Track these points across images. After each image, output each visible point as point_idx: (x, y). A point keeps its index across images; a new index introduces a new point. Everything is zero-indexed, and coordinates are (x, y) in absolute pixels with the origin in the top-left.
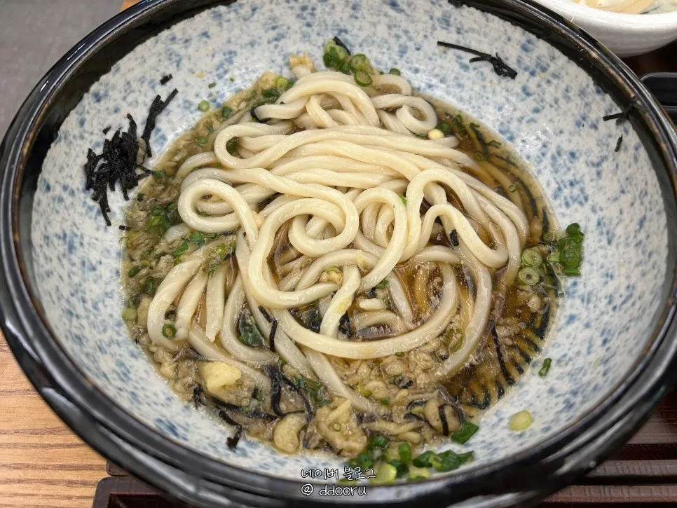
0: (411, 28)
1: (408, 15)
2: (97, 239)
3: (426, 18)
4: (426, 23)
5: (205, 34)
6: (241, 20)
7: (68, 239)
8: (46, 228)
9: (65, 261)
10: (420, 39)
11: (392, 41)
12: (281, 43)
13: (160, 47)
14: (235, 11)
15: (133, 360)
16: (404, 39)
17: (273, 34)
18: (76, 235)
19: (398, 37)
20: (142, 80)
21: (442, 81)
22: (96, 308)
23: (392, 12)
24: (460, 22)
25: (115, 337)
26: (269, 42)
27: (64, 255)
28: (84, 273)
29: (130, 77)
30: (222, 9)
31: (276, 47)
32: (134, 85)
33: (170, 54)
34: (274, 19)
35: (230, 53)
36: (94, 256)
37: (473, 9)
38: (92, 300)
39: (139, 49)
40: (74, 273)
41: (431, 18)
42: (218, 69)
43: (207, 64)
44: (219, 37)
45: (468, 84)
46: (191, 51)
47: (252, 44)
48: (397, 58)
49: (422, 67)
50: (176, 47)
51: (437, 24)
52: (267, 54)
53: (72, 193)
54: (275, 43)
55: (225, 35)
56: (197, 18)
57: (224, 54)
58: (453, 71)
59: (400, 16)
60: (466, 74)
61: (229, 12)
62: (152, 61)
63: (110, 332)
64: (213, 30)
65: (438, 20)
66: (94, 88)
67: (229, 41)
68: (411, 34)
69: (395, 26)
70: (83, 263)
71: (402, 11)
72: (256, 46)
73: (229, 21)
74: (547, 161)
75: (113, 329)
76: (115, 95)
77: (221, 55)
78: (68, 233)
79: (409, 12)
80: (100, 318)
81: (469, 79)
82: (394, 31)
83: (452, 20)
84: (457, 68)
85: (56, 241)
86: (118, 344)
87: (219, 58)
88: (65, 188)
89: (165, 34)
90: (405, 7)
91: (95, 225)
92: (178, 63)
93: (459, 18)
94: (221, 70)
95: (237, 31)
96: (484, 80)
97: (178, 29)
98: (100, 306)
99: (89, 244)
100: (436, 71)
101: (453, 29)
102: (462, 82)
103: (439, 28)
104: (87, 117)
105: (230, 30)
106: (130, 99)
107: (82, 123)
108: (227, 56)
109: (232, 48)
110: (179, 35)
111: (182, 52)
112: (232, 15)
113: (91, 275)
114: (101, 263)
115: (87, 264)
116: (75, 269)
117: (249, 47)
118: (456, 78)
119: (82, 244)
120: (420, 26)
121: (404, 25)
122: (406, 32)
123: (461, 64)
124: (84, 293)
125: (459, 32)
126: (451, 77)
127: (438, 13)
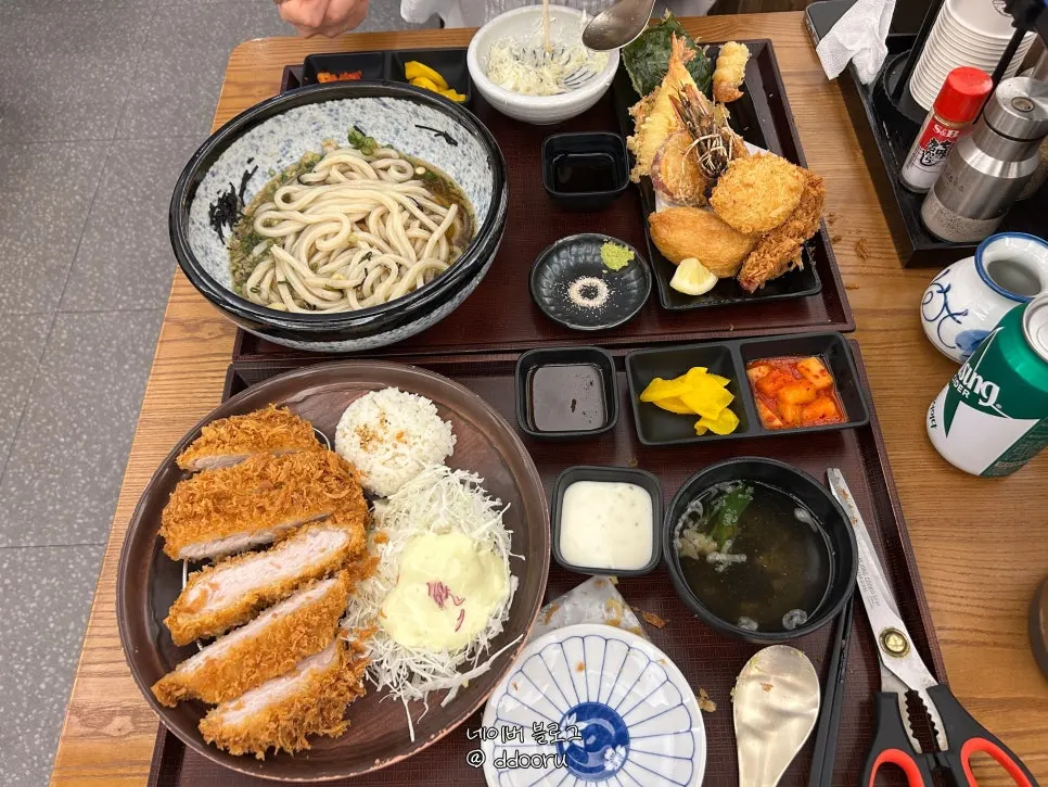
0: (399, 118)
1: (394, 110)
2: (218, 251)
3: (405, 111)
4: (406, 114)
5: (272, 132)
6: (293, 121)
7: (204, 249)
9: (204, 259)
10: (405, 124)
11: (390, 126)
12: (321, 132)
13: (246, 143)
14: (288, 117)
16: (396, 124)
17: (314, 127)
19: (392, 123)
20: (236, 163)
21: (423, 148)
23: (385, 109)
24: (423, 114)
26: (313, 132)
27: (203, 256)
28: (213, 266)
29: (229, 162)
30: (280, 116)
31: (318, 134)
32: (233, 166)
33: (252, 145)
34: (313, 118)
35: (289, 141)
36: (218, 259)
39: (234, 145)
40: (209, 265)
41: (408, 111)
42: (282, 151)
43: (275, 149)
44: (281, 133)
45: (436, 150)
46: (264, 142)
47: (302, 134)
49: (410, 141)
50: (254, 141)
51: (411, 114)
52: (312, 139)
53: (204, 227)
54: (317, 132)
55: (284, 131)
56: (265, 123)
57: (285, 142)
58: (427, 142)
59: (390, 111)
60: (434, 144)
61: (285, 118)
62: (242, 151)
64: (276, 128)
65: (412, 112)
66: (211, 169)
67: (287, 134)
68: (399, 121)
69: (389, 117)
70: (213, 262)
71: (390, 108)
72: (305, 135)
73: (285, 122)
74: (476, 194)
76: (222, 172)
77: (283, 142)
78: (205, 246)
79: (394, 108)
81: (436, 147)
82: (389, 119)
83: (418, 111)
84: (429, 140)
85: (199, 249)
87: (282, 144)
88: (201, 223)
89: (248, 135)
90: (391, 106)
91: (217, 244)
92: (257, 150)
93: (422, 112)
94: (284, 152)
95: (291, 128)
96: (443, 147)
97: (255, 131)
99: (215, 253)
100: (419, 143)
101: (421, 118)
102: (433, 149)
103: (413, 117)
104: (209, 185)
105: (287, 128)
106: (230, 174)
107: (206, 189)
108: (287, 143)
109: (290, 138)
110: (256, 135)
111: (259, 144)
112: (287, 120)
113: (217, 268)
114: (221, 263)
115: (215, 262)
116: (209, 263)
117: (300, 136)
118: (430, 147)
119: (211, 252)
120: (403, 116)
121: (395, 116)
122: (396, 120)
123: (430, 138)
125: (423, 120)
126: (427, 146)
127: (410, 109)
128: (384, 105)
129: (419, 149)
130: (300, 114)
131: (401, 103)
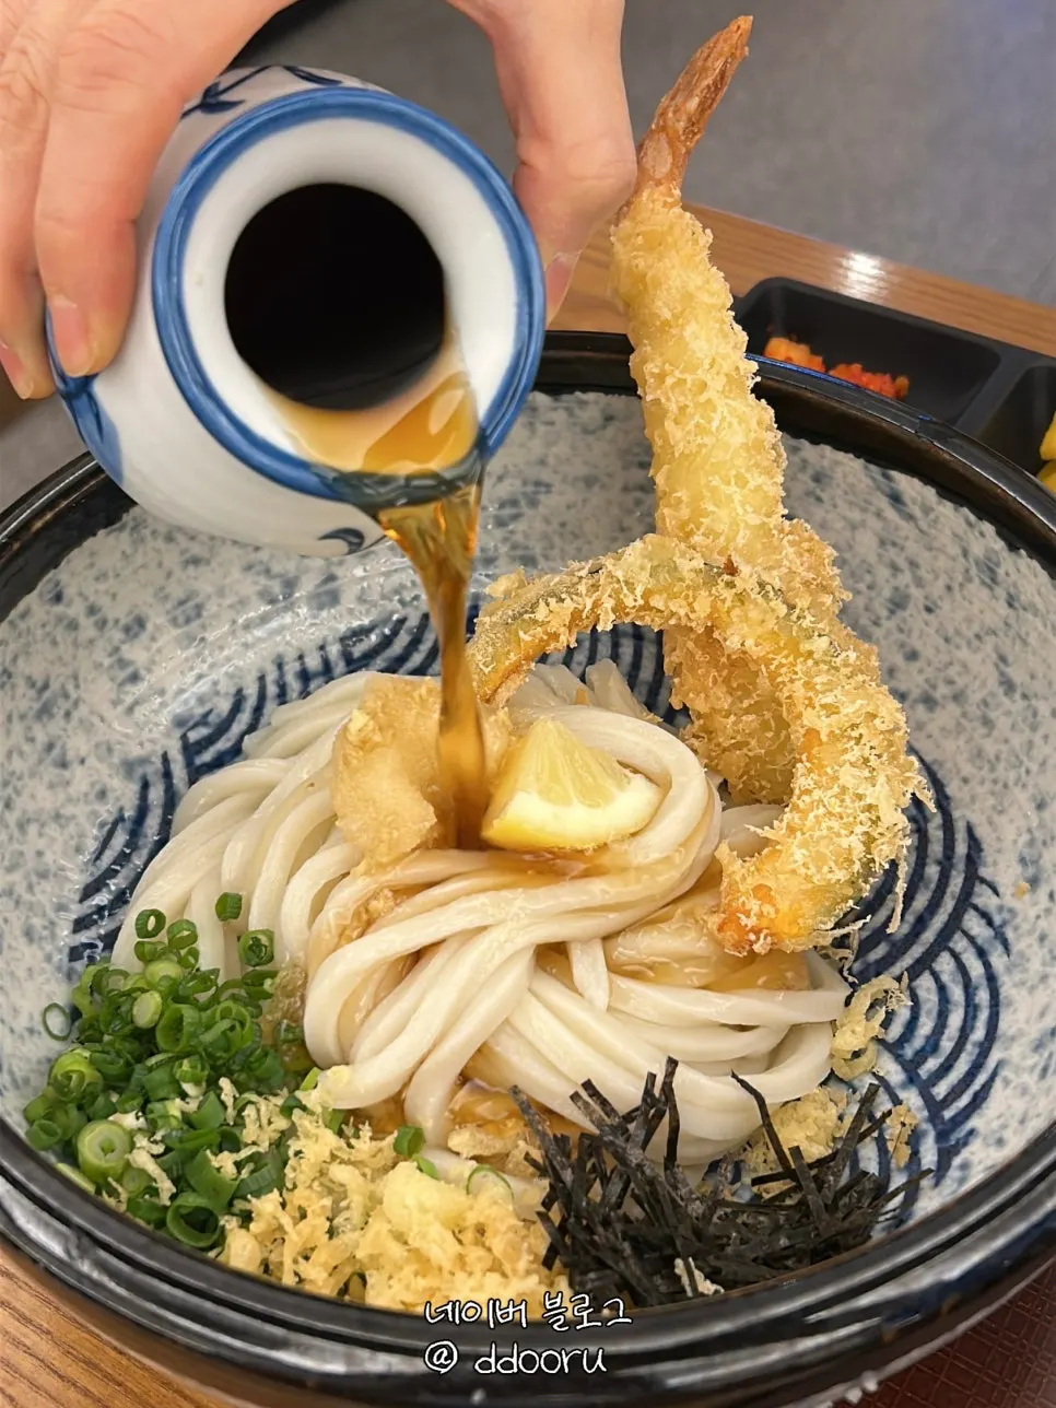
0: (924, 558)
1: (921, 531)
2: (102, 719)
3: (955, 550)
4: (954, 559)
6: (578, 429)
7: (47, 695)
8: (15, 659)
9: (18, 727)
10: (937, 589)
11: (883, 573)
14: (569, 411)
15: (23, 941)
16: (905, 578)
18: (66, 696)
19: (895, 568)
21: (958, 697)
22: (22, 826)
23: (890, 513)
24: (1015, 585)
25: (21, 889)
26: (626, 489)
27: (22, 717)
28: (40, 761)
31: (638, 503)
35: (538, 484)
36: (78, 744)
37: (1035, 564)
38: (24, 812)
40: (21, 754)
41: (965, 553)
42: (502, 505)
45: (1003, 724)
47: (589, 482)
48: (884, 613)
49: (927, 652)
51: (974, 571)
52: (615, 511)
53: (102, 625)
54: (639, 494)
57: (525, 483)
58: (984, 684)
59: (906, 528)
60: (1005, 700)
61: (555, 409)
63: (16, 877)
65: (977, 563)
67: (542, 462)
68: (923, 572)
69: (894, 544)
70: (50, 747)
71: (910, 517)
72: (596, 489)
73: (551, 423)
75: (27, 876)
77: (518, 483)
78: (55, 686)
79: (923, 524)
80: (16, 846)
81: (1008, 713)
82: (892, 553)
83: (1001, 572)
85: (22, 687)
86: (17, 902)
88: (92, 610)
90: (917, 512)
91: (113, 696)
93: (1014, 576)
95: (563, 448)
96: (1034, 728)
98: (33, 829)
99: (81, 721)
100: (953, 672)
101: (1000, 592)
102: (993, 715)
103: (977, 580)
105: (549, 444)
108: (530, 489)
109: (546, 476)
112: (560, 416)
113: (50, 773)
114: (82, 761)
115: (56, 752)
116: (27, 748)
117: (581, 484)
118: (985, 703)
119: (68, 715)
120: (942, 562)
121: (913, 548)
122: (913, 564)
123: (1002, 674)
124: (18, 792)
125: (1010, 605)
126: (975, 696)
127: (977, 549)
128: (896, 499)
129: (942, 691)
130: (609, 419)
131: (952, 517)
